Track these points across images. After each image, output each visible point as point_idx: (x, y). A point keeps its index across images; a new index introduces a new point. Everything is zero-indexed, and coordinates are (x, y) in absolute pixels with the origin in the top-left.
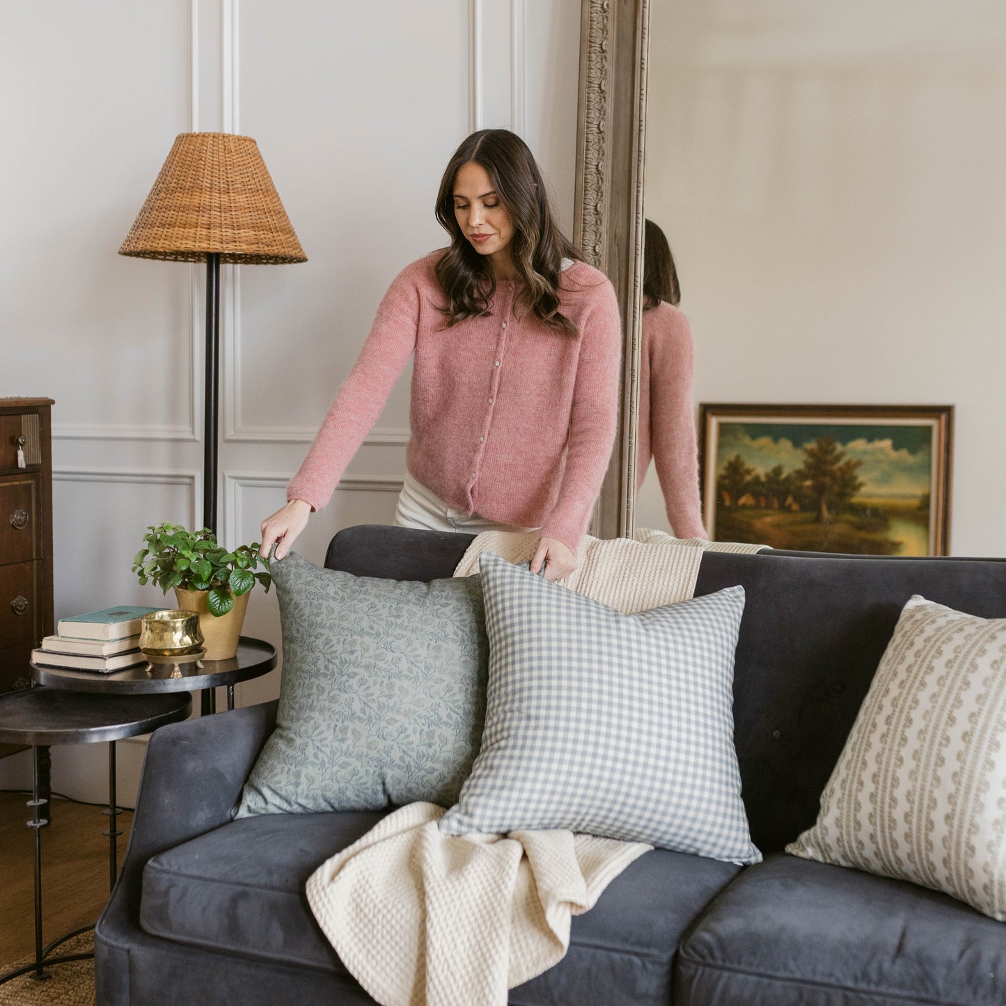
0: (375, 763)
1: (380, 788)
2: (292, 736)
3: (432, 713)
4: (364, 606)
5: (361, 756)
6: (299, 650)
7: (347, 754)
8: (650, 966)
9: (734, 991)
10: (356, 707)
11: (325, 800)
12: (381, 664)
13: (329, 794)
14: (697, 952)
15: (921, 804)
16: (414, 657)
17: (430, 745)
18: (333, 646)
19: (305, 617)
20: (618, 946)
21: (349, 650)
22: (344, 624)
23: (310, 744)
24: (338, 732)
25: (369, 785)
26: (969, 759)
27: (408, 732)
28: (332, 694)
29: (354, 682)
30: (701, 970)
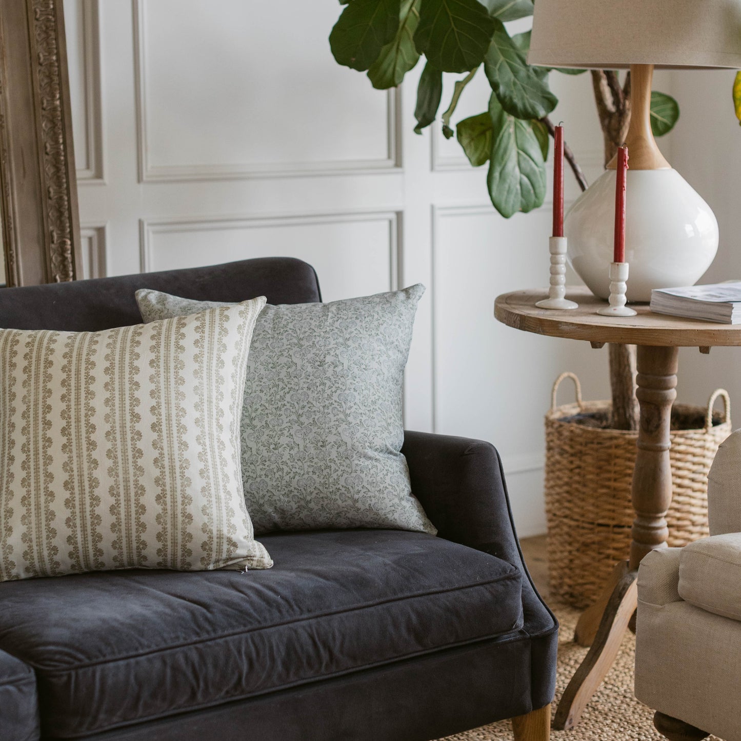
14: (60, 661)
30: (73, 673)
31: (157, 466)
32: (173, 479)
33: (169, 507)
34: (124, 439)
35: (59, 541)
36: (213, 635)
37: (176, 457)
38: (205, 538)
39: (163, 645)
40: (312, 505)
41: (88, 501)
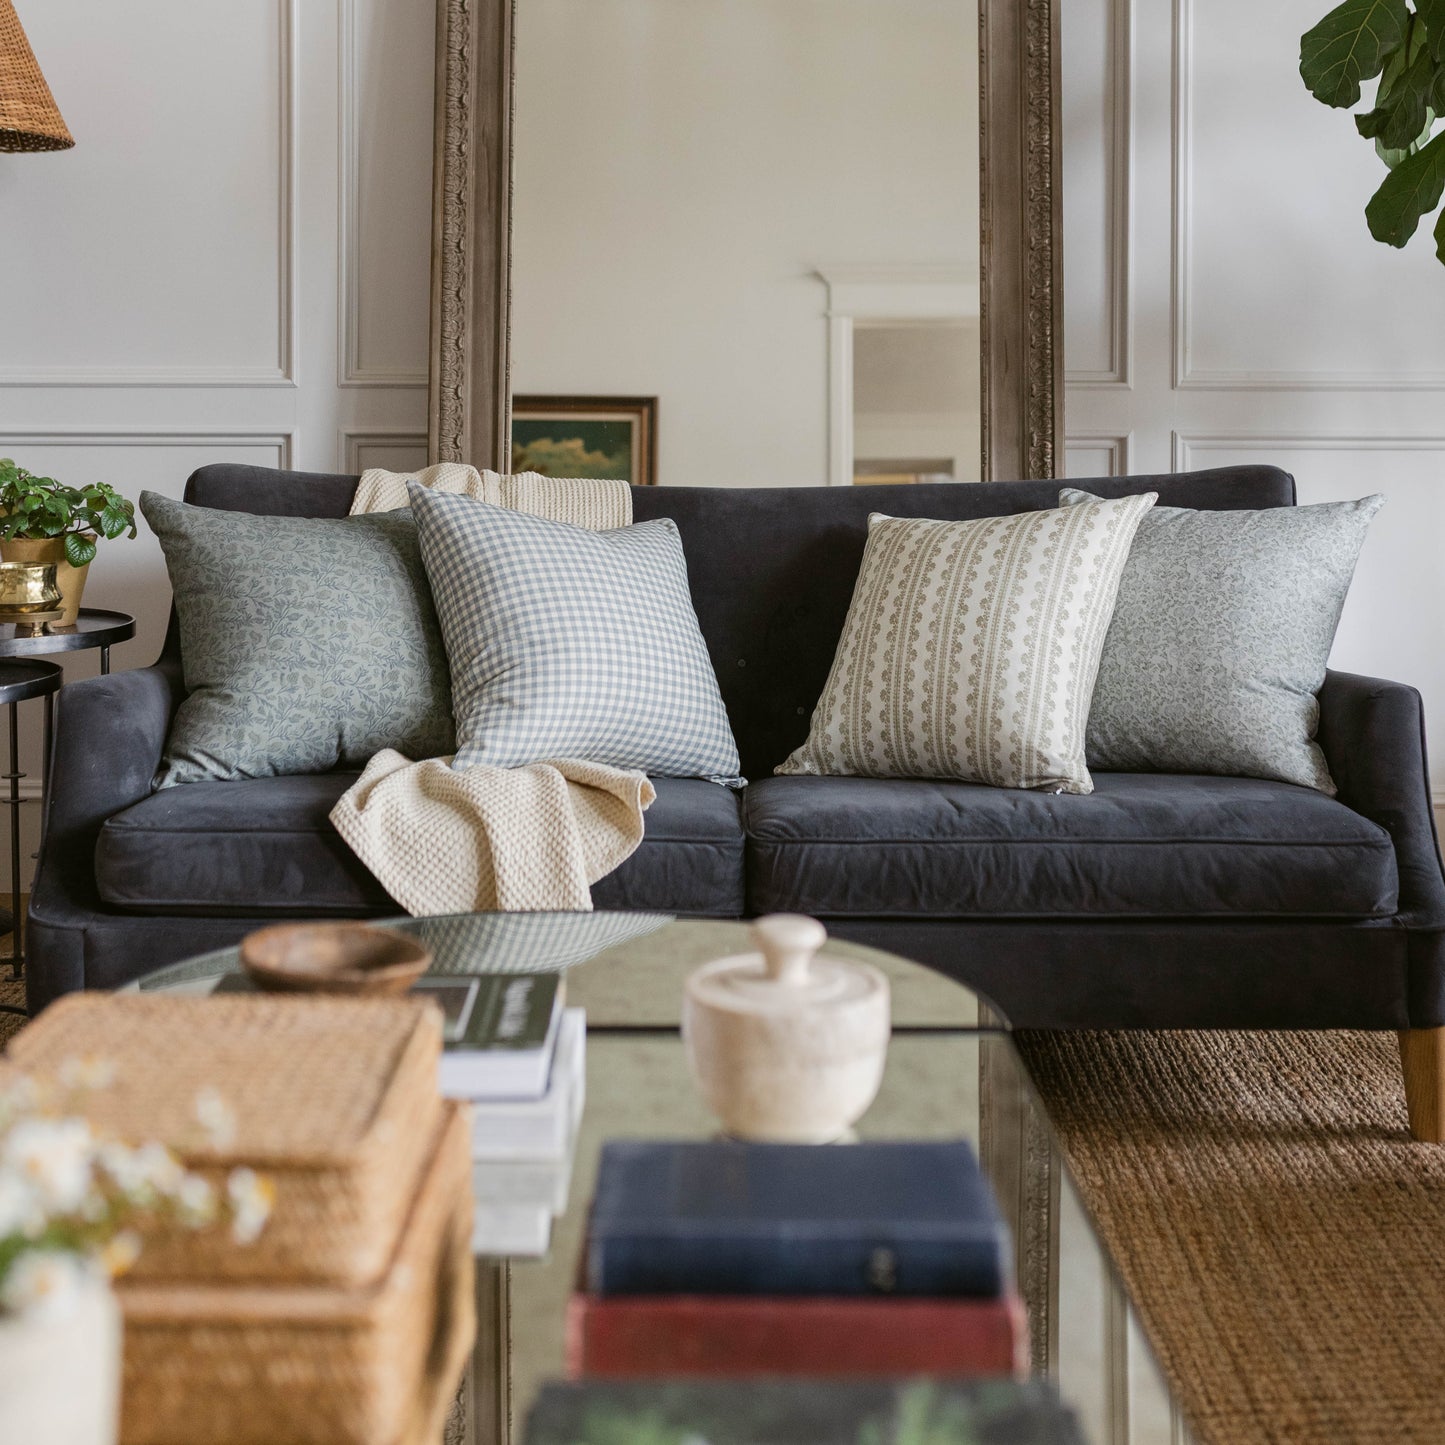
0: (332, 713)
1: (335, 742)
2: (228, 691)
3: (393, 653)
4: (290, 542)
5: (314, 706)
6: (215, 600)
7: (299, 705)
8: (726, 852)
9: (817, 861)
10: (305, 651)
11: (270, 764)
12: (326, 602)
13: (276, 755)
14: (772, 833)
15: (940, 691)
16: (362, 593)
17: (394, 688)
18: (262, 588)
19: (217, 561)
20: (691, 838)
21: (284, 590)
22: (270, 563)
23: (253, 698)
24: (286, 682)
25: (323, 740)
26: (987, 641)
27: (368, 675)
28: (272, 640)
29: (298, 624)
30: (780, 847)
31: (973, 663)
32: (988, 678)
33: (979, 709)
34: (946, 631)
35: (874, 736)
36: (949, 838)
37: (996, 655)
38: (1013, 748)
39: (888, 837)
40: (1181, 739)
41: (902, 694)
